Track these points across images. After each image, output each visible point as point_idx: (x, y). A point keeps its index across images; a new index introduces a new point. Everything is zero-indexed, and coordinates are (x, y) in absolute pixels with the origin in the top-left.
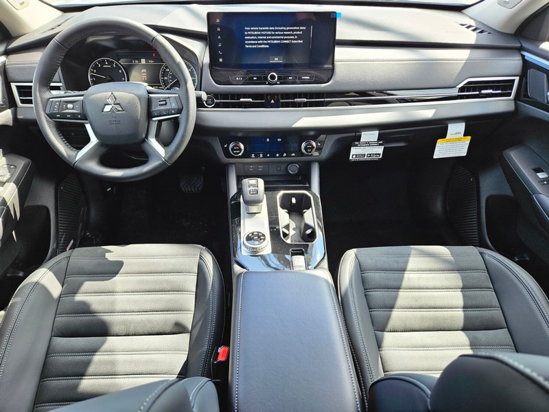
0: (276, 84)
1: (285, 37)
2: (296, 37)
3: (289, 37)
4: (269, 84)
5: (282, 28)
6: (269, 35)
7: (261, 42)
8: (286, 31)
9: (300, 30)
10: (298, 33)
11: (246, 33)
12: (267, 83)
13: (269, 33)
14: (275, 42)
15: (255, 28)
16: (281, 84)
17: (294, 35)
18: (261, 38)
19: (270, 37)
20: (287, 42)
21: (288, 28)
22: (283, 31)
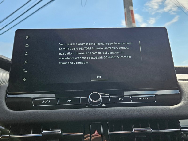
0: (101, 106)
1: (109, 53)
2: (122, 52)
3: (113, 53)
4: (90, 107)
5: (104, 44)
6: (89, 51)
7: (80, 58)
8: (109, 46)
9: (126, 46)
10: (124, 48)
11: (60, 49)
12: (87, 105)
13: (89, 48)
14: (96, 58)
15: (72, 44)
16: (108, 106)
17: (120, 51)
18: (79, 53)
19: (90, 53)
20: (112, 57)
21: (111, 44)
22: (106, 46)
